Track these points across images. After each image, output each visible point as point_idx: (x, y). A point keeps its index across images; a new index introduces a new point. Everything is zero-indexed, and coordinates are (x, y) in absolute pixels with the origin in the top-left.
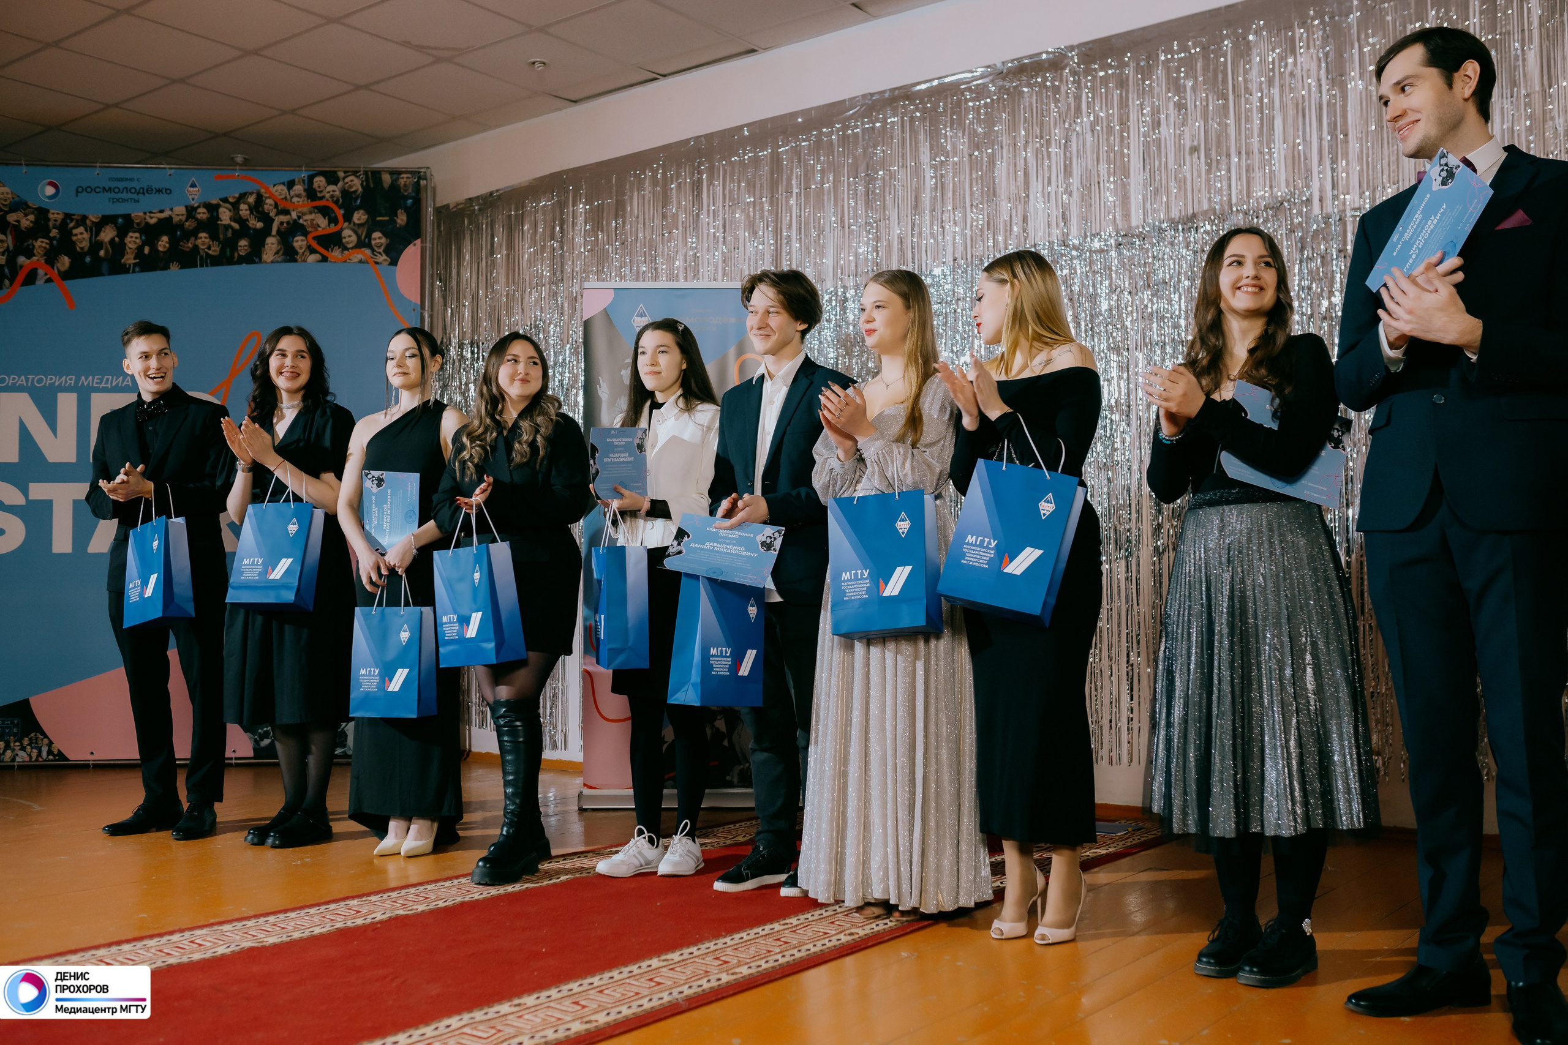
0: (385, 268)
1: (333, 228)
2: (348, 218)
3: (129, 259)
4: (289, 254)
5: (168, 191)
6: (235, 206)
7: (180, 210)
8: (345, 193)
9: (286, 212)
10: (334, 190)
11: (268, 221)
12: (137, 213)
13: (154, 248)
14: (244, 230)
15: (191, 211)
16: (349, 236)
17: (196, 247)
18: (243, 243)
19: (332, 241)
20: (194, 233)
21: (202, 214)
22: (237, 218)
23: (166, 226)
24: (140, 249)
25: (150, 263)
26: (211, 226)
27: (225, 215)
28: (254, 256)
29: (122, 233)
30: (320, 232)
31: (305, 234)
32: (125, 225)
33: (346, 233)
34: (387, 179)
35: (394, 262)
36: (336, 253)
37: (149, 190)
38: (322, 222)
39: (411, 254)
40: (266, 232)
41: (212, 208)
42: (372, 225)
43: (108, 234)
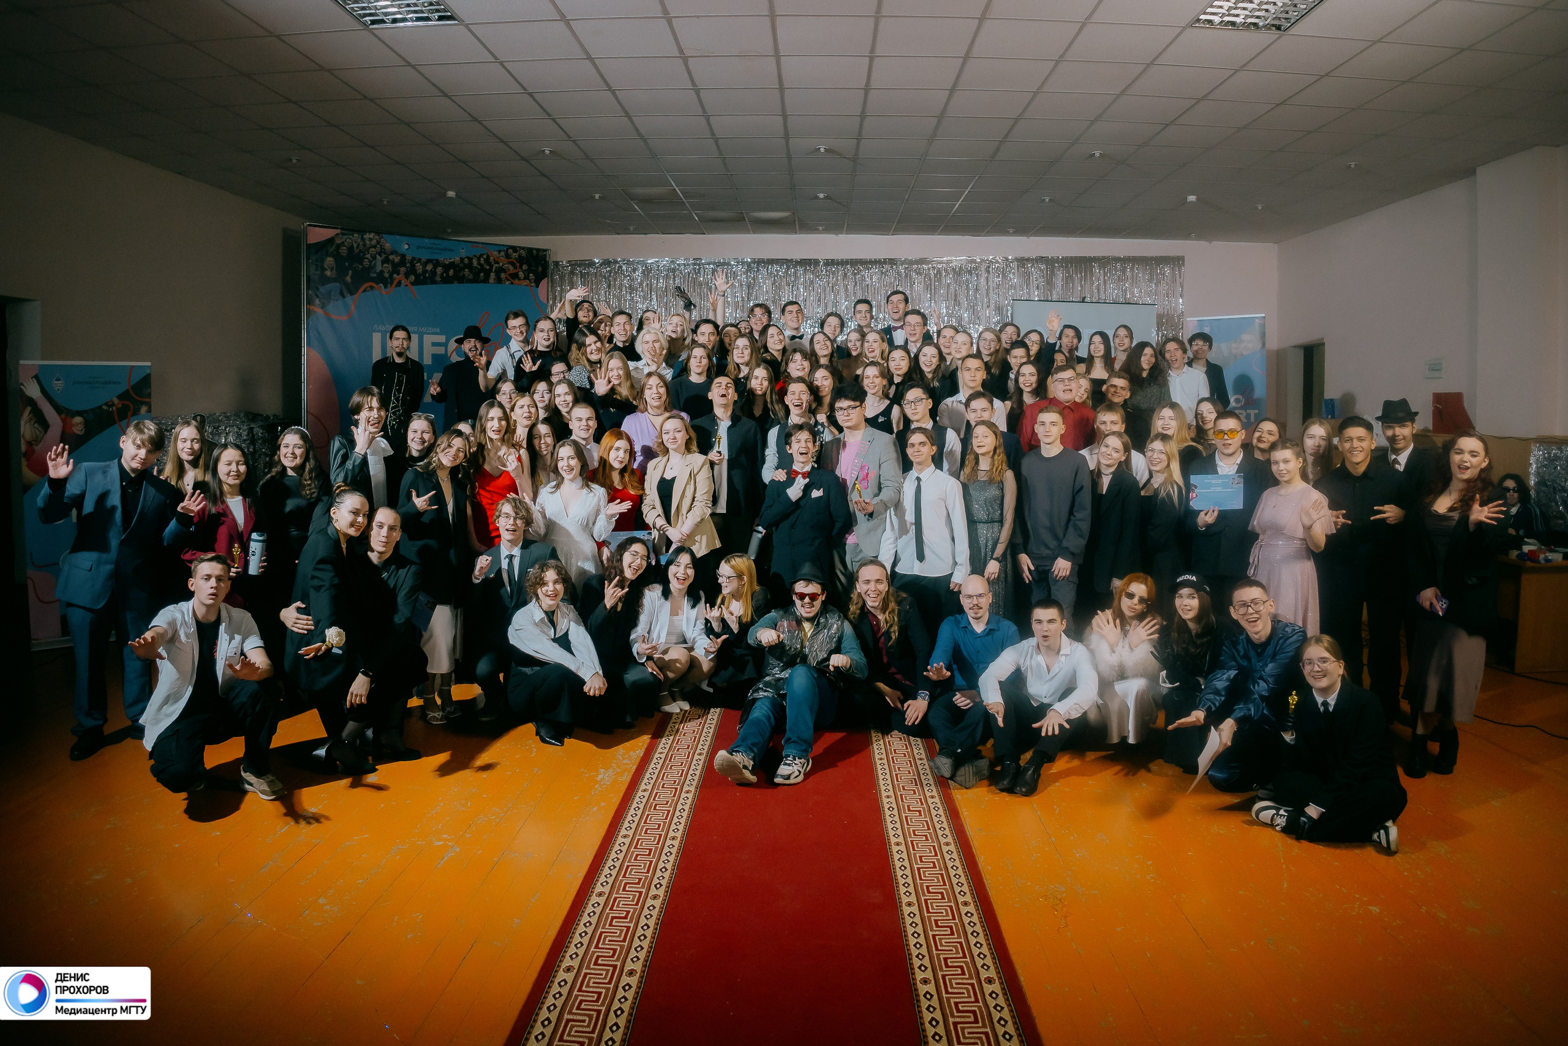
0: (534, 288)
1: (515, 271)
2: (521, 267)
3: (438, 278)
4: (499, 280)
5: (453, 250)
6: (479, 259)
7: (458, 259)
8: (519, 256)
9: (498, 263)
10: (515, 255)
11: (491, 266)
12: (441, 259)
13: (447, 274)
14: (482, 269)
15: (462, 259)
16: (521, 275)
17: (464, 275)
18: (482, 274)
19: (515, 276)
20: (463, 269)
21: (466, 261)
22: (479, 264)
23: (452, 265)
24: (442, 274)
25: (446, 280)
26: (470, 266)
27: (475, 263)
28: (486, 280)
29: (435, 267)
30: (511, 272)
31: (505, 272)
32: (437, 263)
33: (520, 273)
34: (535, 252)
35: (537, 287)
36: (517, 281)
37: (446, 250)
38: (511, 268)
39: (544, 283)
40: (490, 270)
41: (470, 259)
42: (529, 271)
43: (429, 267)
